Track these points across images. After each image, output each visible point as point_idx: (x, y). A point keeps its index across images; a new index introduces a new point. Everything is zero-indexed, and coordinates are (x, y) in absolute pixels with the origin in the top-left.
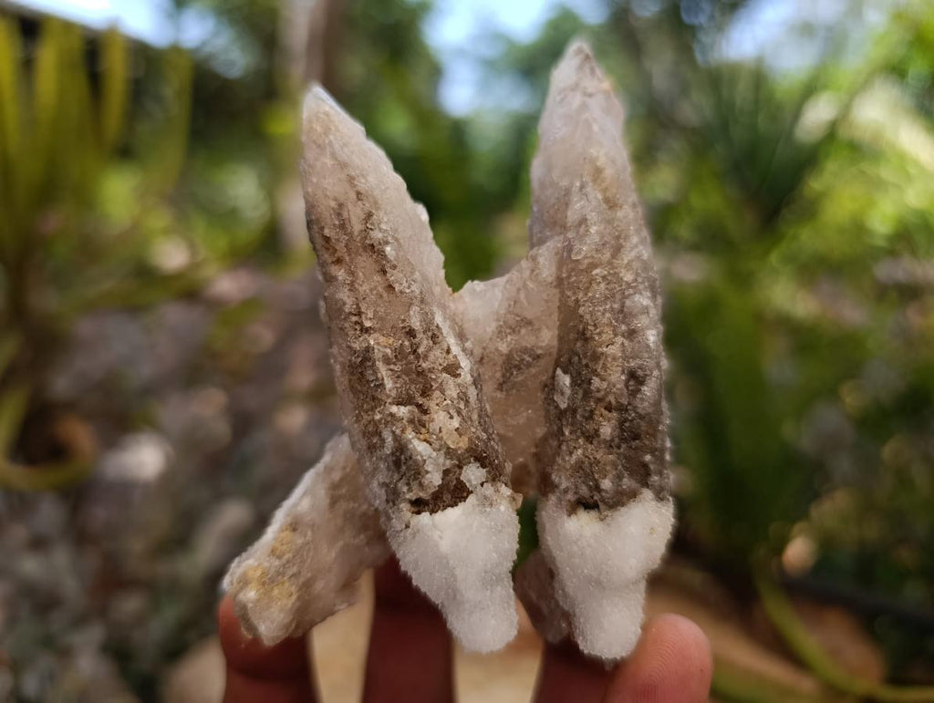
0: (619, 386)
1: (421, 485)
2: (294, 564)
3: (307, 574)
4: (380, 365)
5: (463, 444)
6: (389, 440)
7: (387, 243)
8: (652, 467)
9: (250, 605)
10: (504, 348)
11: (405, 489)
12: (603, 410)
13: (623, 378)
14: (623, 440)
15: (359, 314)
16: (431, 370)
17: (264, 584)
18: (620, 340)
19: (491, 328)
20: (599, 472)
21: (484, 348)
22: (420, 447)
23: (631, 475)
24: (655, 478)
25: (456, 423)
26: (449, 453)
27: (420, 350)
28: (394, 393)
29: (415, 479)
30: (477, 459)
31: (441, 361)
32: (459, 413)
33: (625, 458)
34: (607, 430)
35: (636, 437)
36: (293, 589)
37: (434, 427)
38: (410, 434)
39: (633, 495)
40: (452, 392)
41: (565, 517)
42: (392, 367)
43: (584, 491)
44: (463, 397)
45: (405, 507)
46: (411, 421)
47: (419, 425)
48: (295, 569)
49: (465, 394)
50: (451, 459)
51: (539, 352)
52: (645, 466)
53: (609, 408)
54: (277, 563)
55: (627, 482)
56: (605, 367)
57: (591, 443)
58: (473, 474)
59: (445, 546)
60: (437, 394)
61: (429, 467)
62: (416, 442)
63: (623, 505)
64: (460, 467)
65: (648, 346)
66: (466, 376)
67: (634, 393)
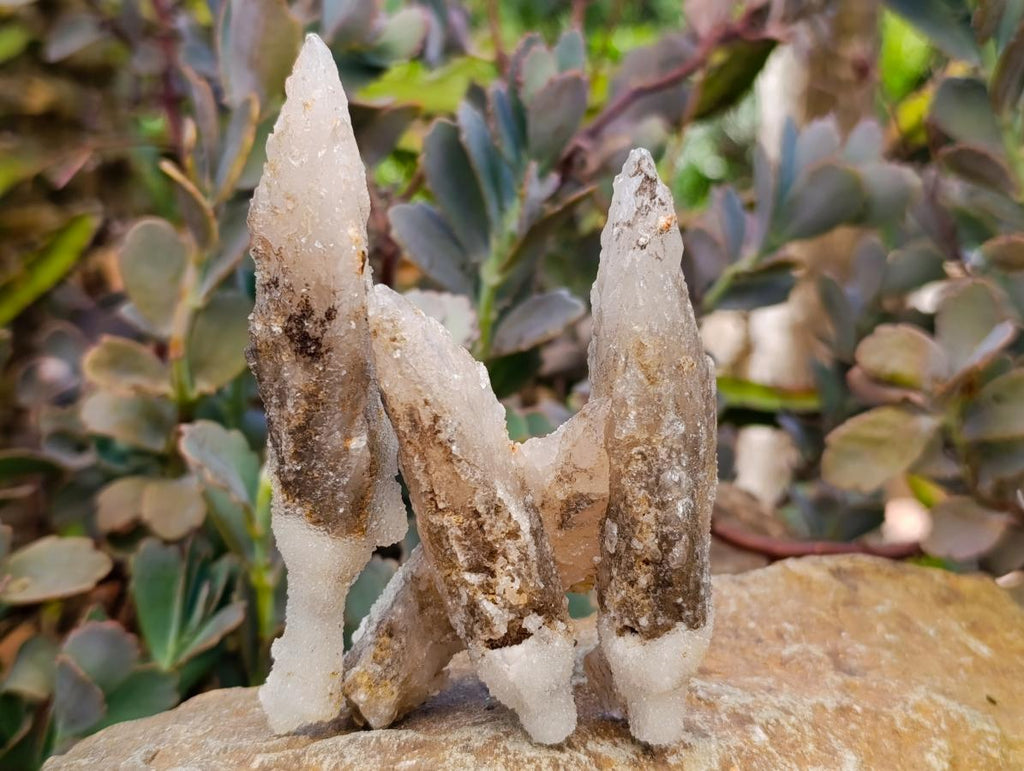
0: (652, 548)
1: (491, 631)
2: (393, 669)
3: (404, 674)
4: (453, 542)
5: (523, 600)
6: (465, 598)
7: (452, 442)
8: (685, 605)
9: (361, 705)
10: (561, 496)
11: (479, 632)
12: (641, 563)
13: (656, 541)
14: (657, 586)
15: (432, 492)
16: (495, 541)
17: (370, 686)
18: (653, 510)
19: (550, 478)
20: (638, 611)
21: (544, 496)
22: (487, 606)
23: (665, 614)
24: (688, 613)
25: (517, 585)
26: (511, 608)
27: (486, 528)
28: (466, 565)
29: (486, 626)
30: (534, 610)
31: (503, 530)
32: (519, 575)
33: (661, 600)
34: (643, 581)
35: (670, 584)
36: (395, 689)
37: (499, 590)
38: (480, 596)
39: (668, 628)
40: (514, 555)
41: (615, 637)
42: (463, 542)
43: (627, 622)
44: (524, 558)
45: (480, 643)
46: (481, 586)
47: (488, 589)
48: (394, 673)
49: (525, 555)
50: (514, 612)
51: (594, 498)
52: (678, 606)
53: (647, 562)
54: (379, 669)
55: (661, 621)
56: (641, 531)
57: (633, 586)
58: (532, 622)
59: (512, 676)
60: (501, 558)
61: (496, 621)
62: (485, 603)
63: (659, 637)
64: (522, 618)
65: (678, 517)
66: (526, 537)
67: (667, 552)
